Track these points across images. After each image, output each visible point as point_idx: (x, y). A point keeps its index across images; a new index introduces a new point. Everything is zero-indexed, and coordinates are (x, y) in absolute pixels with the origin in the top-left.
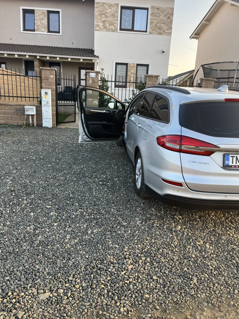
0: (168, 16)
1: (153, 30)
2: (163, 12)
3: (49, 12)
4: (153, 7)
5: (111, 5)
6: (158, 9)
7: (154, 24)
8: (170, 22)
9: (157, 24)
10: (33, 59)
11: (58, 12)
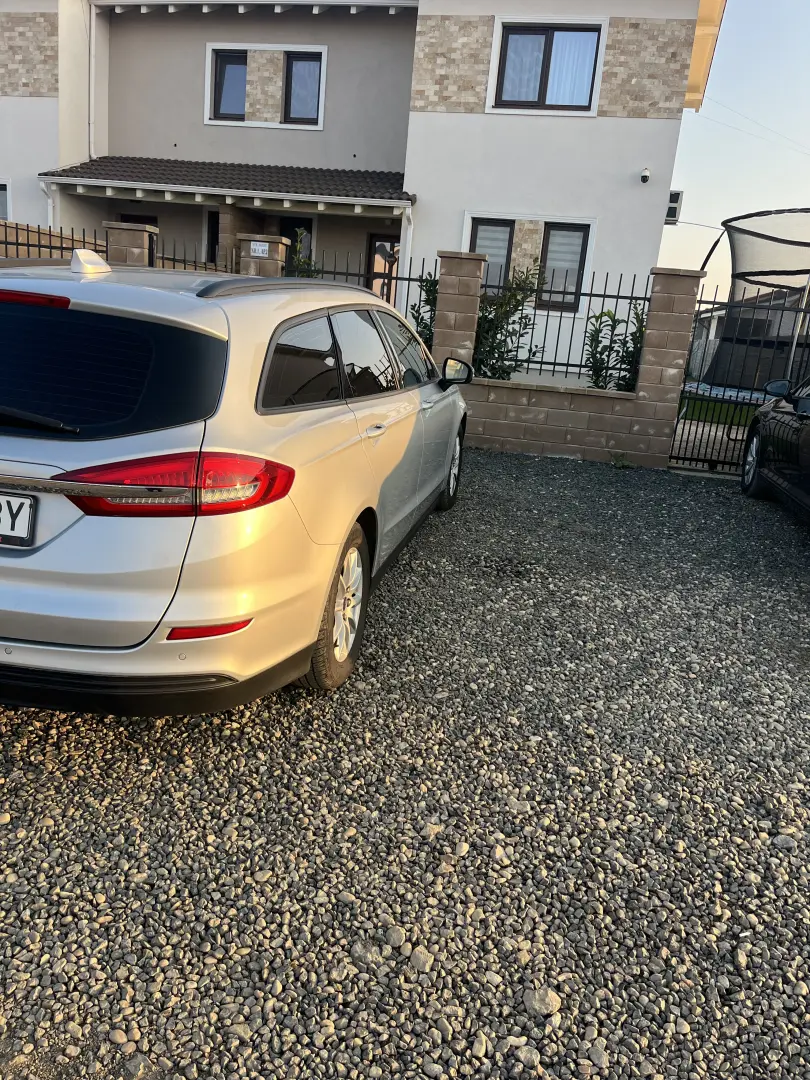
0: (671, 50)
1: (613, 101)
2: (653, 38)
3: (291, 57)
4: (614, 22)
5: (470, 22)
6: (635, 26)
7: (616, 81)
8: (677, 71)
9: (628, 80)
10: (217, 207)
11: (317, 57)
